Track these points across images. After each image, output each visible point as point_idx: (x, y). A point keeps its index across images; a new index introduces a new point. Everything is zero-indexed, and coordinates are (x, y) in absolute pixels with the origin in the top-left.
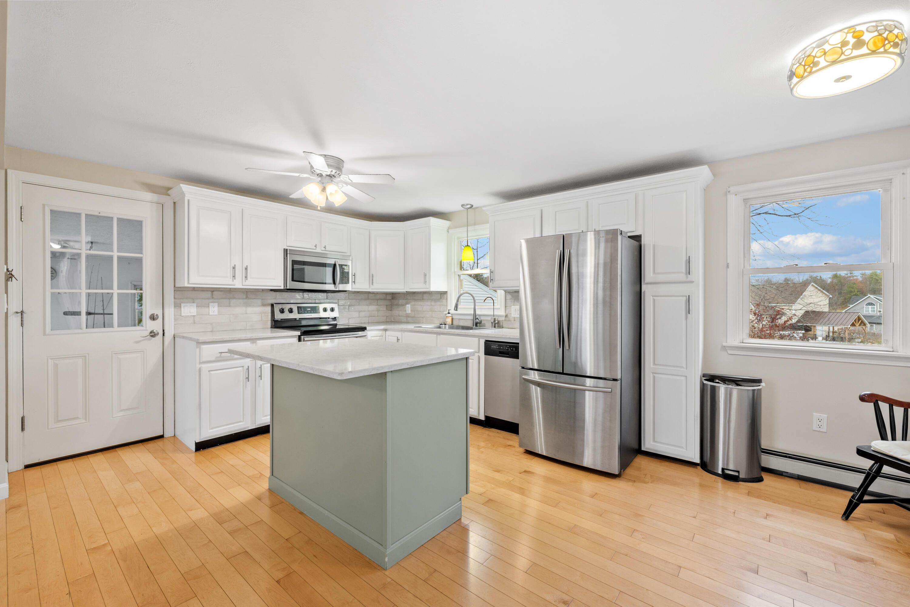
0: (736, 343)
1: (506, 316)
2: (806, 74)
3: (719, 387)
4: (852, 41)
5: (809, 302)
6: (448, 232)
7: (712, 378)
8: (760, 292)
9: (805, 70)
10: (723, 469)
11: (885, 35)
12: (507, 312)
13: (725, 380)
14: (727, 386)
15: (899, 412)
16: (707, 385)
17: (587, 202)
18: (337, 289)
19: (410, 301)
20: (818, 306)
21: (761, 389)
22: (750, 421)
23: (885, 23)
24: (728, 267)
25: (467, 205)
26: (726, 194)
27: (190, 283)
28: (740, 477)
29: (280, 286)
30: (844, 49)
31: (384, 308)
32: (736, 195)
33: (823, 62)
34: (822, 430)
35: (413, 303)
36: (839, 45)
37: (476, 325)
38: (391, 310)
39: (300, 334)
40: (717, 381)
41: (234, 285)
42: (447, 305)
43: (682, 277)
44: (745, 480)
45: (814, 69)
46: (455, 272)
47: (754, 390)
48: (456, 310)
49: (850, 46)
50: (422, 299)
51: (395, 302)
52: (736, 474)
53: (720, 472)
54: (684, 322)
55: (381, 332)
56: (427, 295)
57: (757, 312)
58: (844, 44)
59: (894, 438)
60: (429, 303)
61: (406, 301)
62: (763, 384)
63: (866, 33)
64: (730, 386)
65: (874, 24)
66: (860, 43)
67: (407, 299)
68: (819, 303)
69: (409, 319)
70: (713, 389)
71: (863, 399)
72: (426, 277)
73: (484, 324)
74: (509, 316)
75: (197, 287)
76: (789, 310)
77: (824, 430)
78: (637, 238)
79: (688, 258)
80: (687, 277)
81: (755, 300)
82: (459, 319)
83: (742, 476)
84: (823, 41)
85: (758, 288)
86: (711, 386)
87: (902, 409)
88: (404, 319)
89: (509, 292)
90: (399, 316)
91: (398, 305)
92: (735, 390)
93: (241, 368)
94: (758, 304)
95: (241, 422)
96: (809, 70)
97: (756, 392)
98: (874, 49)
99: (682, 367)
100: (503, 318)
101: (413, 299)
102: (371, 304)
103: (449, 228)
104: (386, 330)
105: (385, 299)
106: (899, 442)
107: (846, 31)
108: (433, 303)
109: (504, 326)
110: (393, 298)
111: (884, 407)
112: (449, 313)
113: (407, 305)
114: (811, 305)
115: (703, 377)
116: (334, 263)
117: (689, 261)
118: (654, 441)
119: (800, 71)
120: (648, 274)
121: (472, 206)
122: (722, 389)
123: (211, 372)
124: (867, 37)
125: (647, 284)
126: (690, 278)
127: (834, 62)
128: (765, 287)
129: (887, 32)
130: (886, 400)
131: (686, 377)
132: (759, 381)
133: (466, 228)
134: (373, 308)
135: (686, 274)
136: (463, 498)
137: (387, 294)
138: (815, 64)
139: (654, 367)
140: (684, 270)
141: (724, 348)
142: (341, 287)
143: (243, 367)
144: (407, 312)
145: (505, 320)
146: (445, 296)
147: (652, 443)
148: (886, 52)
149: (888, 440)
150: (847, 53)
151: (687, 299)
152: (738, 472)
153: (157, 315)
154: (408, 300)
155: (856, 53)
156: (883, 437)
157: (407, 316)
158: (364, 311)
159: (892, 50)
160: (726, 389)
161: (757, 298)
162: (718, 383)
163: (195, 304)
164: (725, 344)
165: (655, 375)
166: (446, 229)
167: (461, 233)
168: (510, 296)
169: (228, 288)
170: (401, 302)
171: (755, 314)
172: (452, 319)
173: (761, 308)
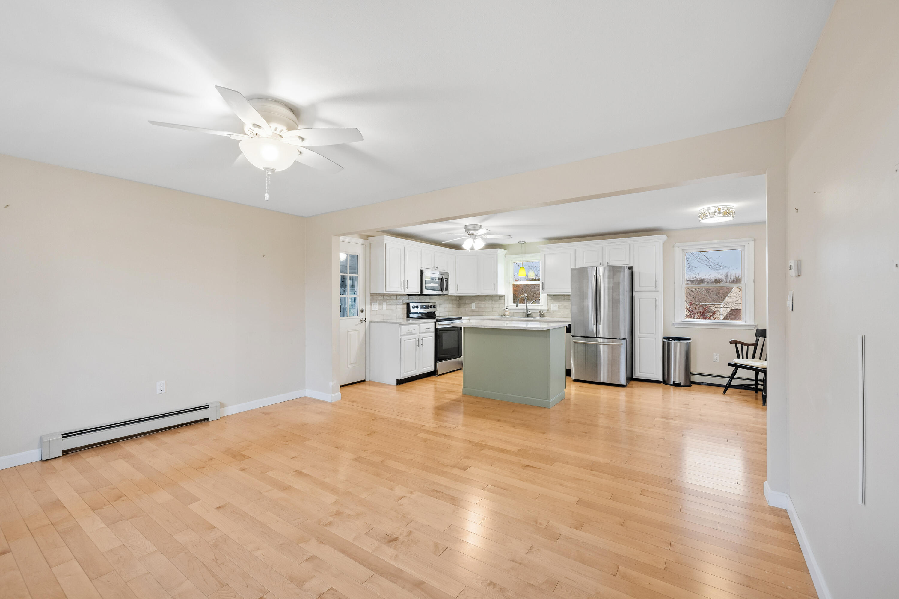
0: (679, 322)
1: (548, 310)
2: (704, 218)
3: (671, 342)
4: (718, 211)
5: (729, 301)
6: (505, 257)
7: (668, 338)
8: (693, 294)
9: (703, 217)
10: (673, 382)
11: (727, 211)
12: (548, 308)
13: (674, 339)
14: (675, 342)
15: (745, 348)
16: (666, 342)
17: (603, 247)
18: (443, 294)
19: (475, 301)
20: (736, 304)
21: (690, 342)
22: (685, 358)
23: (727, 207)
24: (675, 283)
25: (522, 242)
26: (674, 247)
27: (387, 291)
28: (681, 385)
29: (418, 292)
30: (715, 213)
31: (455, 306)
32: (678, 248)
33: (709, 217)
34: (717, 361)
35: (477, 302)
36: (714, 212)
37: (528, 316)
38: (459, 307)
39: (436, 321)
40: (671, 339)
41: (401, 292)
42: (504, 304)
43: (654, 289)
44: (683, 386)
45: (706, 218)
46: (510, 283)
47: (687, 343)
48: (518, 307)
49: (717, 213)
50: (485, 300)
51: (462, 302)
52: (680, 383)
53: (672, 383)
54: (655, 311)
55: (467, 321)
56: (488, 297)
57: (690, 308)
58: (715, 212)
59: (743, 358)
60: (490, 302)
61: (471, 301)
62: (691, 340)
63: (721, 209)
64: (677, 342)
65: (724, 207)
66: (720, 213)
67: (472, 300)
68: (737, 302)
69: (474, 313)
70: (669, 343)
71: (731, 343)
72: (495, 286)
73: (532, 315)
74: (549, 310)
75: (392, 294)
76: (714, 308)
77: (718, 361)
78: (630, 268)
79: (656, 279)
80: (656, 289)
81: (689, 299)
82: (514, 312)
83: (682, 384)
84: (709, 209)
85: (691, 290)
86: (668, 342)
87: (746, 347)
88: (470, 313)
89: (549, 296)
90: (466, 311)
91: (465, 304)
92: (678, 343)
93: (414, 340)
94: (691, 303)
95: (414, 370)
96: (704, 217)
97: (688, 344)
98: (724, 215)
99: (654, 334)
100: (546, 311)
101: (477, 300)
102: (449, 303)
103: (506, 255)
104: (469, 319)
105: (456, 300)
106: (745, 360)
107: (716, 207)
108: (493, 302)
109: (546, 316)
110: (460, 299)
111: (739, 346)
112: (507, 309)
113: (473, 304)
114: (730, 304)
115: (664, 338)
116: (441, 277)
117: (657, 281)
118: (640, 372)
119: (702, 216)
120: (636, 287)
121: (525, 242)
122: (673, 343)
123: (405, 341)
124: (722, 211)
125: (636, 292)
126: (657, 289)
127: (712, 217)
128: (697, 289)
129: (728, 210)
130: (740, 343)
131: (656, 338)
132: (688, 339)
133: (521, 255)
134: (450, 306)
135: (656, 287)
136: (565, 390)
137: (457, 296)
138: (707, 216)
139: (640, 334)
140: (654, 286)
141: (673, 324)
142: (445, 292)
143: (415, 339)
144: (473, 308)
145: (547, 312)
146: (503, 298)
147: (639, 373)
148: (728, 216)
149: (740, 359)
150: (716, 215)
151: (656, 300)
152: (680, 382)
153: (363, 309)
154: (474, 300)
155: (719, 215)
156: (739, 358)
157: (473, 311)
158: (447, 308)
159: (729, 216)
160: (674, 343)
161: (691, 298)
162: (671, 340)
163: (377, 303)
164: (673, 322)
165: (640, 338)
166: (504, 255)
167: (518, 259)
168: (550, 298)
169: (389, 294)
170: (467, 302)
171: (689, 310)
172: (509, 312)
173: (693, 305)
